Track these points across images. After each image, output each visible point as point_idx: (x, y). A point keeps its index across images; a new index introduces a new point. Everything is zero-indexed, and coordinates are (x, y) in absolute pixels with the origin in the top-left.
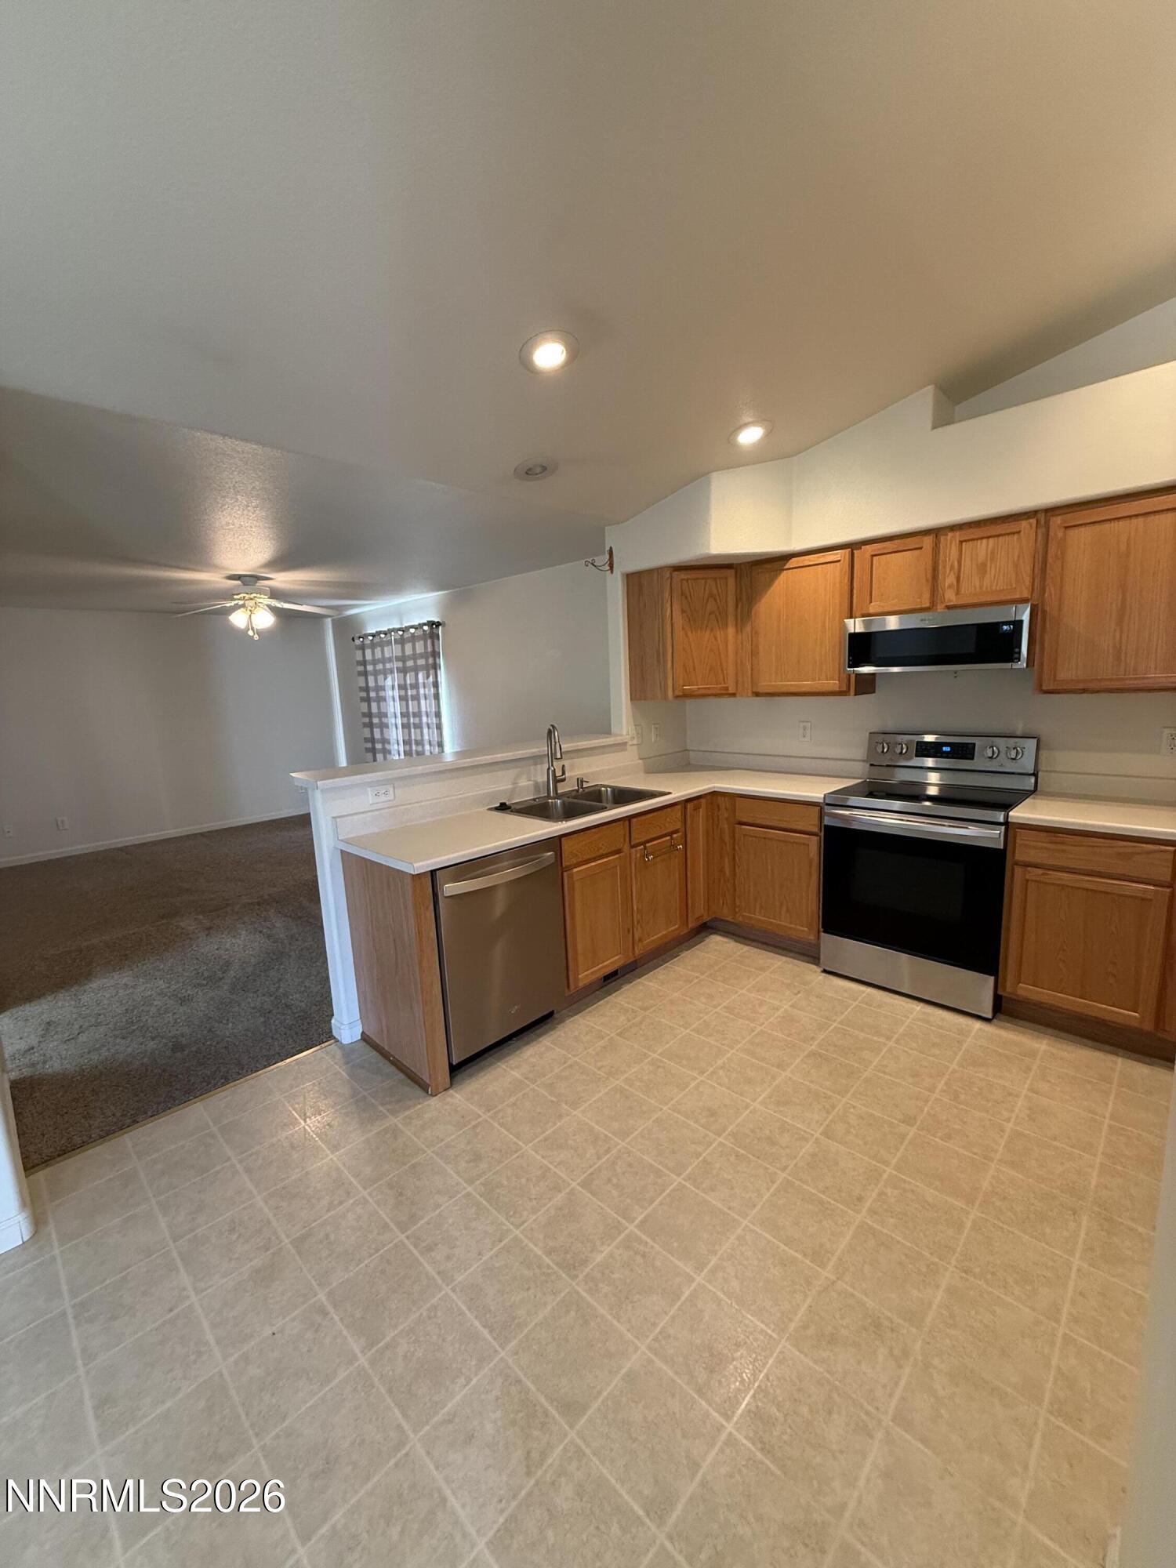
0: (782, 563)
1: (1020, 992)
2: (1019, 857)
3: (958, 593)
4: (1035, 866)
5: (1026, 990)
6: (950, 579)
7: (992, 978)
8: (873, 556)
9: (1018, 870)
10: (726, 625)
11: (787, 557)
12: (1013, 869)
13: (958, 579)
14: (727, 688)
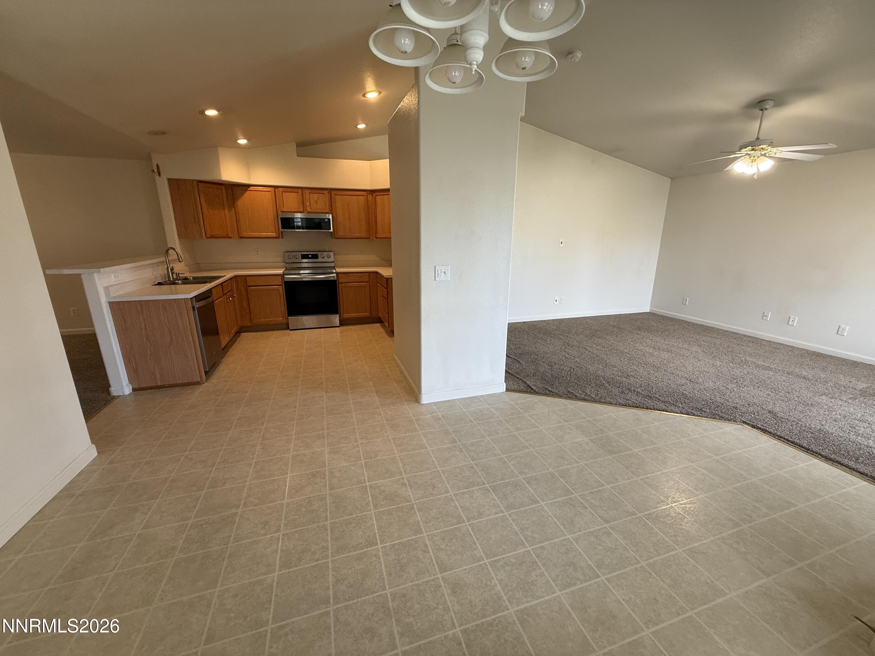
0: (247, 187)
1: (345, 317)
2: (340, 281)
3: (311, 208)
4: (343, 283)
5: (346, 316)
6: (308, 204)
7: (338, 315)
8: (282, 192)
9: (340, 285)
10: (224, 209)
11: (249, 186)
12: (339, 285)
13: (310, 204)
14: (228, 235)
